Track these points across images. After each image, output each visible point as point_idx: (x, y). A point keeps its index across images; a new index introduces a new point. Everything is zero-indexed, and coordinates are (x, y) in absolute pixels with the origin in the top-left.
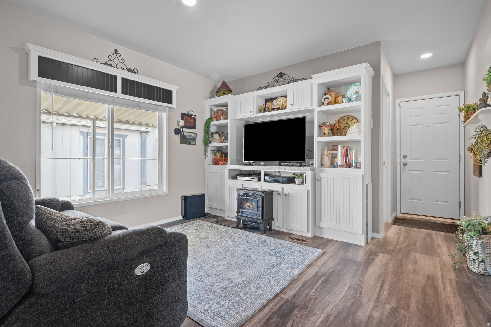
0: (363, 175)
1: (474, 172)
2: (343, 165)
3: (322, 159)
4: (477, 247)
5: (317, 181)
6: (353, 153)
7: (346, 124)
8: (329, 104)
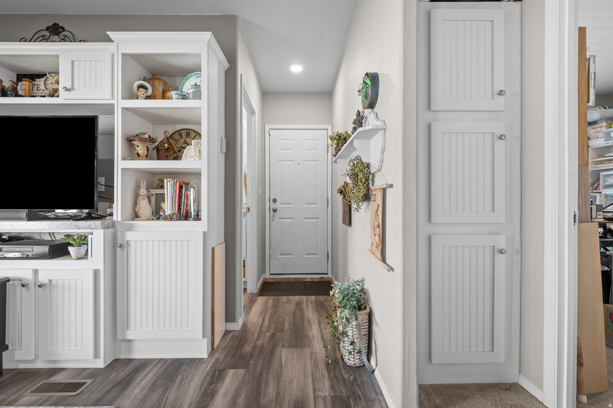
0: (204, 233)
1: (343, 220)
2: (173, 214)
3: (135, 204)
4: (352, 330)
5: (119, 250)
6: (192, 193)
7: (184, 144)
8: (148, 97)
